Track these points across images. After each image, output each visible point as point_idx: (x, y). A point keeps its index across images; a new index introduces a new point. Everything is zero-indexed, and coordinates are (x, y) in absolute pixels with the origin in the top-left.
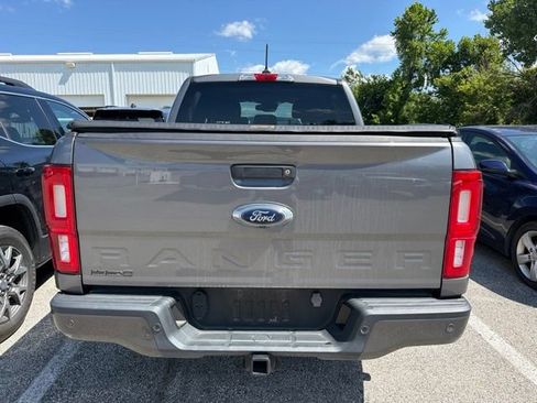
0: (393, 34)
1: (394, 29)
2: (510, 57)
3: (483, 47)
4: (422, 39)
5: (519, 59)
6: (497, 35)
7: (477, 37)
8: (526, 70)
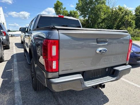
0: (54, 8)
1: (54, 6)
2: (81, 16)
3: (75, 13)
4: (60, 10)
5: (83, 17)
6: (78, 11)
7: (73, 11)
8: (84, 19)
